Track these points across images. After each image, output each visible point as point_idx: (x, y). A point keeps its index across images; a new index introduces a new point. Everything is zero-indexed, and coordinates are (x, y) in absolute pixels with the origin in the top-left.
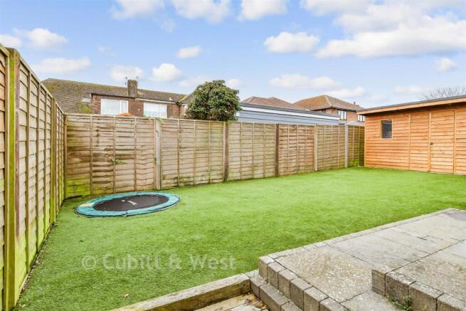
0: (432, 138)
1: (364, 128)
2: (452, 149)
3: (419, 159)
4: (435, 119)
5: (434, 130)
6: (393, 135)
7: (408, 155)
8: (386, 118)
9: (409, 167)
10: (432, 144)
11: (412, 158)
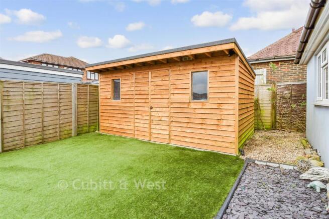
0: (153, 101)
1: (97, 87)
2: (167, 114)
3: (142, 125)
4: (153, 79)
5: (153, 92)
6: (121, 97)
7: (132, 120)
8: (116, 76)
9: (134, 135)
10: (151, 108)
11: (136, 125)
